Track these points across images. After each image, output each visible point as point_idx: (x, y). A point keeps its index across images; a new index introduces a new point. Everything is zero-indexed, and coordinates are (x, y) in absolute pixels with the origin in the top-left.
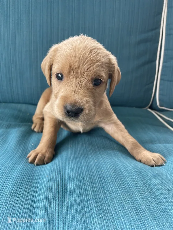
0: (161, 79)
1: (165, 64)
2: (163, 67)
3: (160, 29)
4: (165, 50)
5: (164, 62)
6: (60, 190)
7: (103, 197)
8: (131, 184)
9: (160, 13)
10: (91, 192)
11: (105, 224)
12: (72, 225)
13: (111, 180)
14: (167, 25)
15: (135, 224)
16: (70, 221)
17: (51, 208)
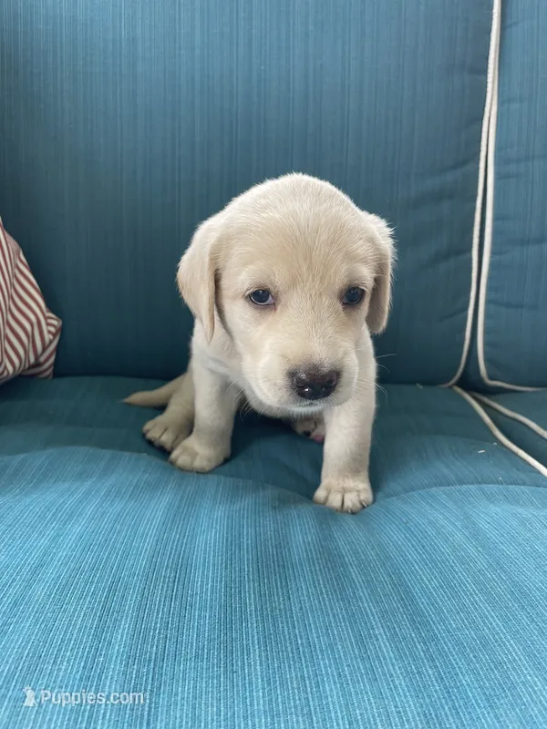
0: (488, 302)
1: (497, 257)
2: (492, 266)
3: (478, 163)
4: (496, 219)
5: (493, 253)
6: (177, 590)
9: (478, 118)
11: (276, 665)
13: (311, 570)
14: (498, 149)
15: (348, 666)
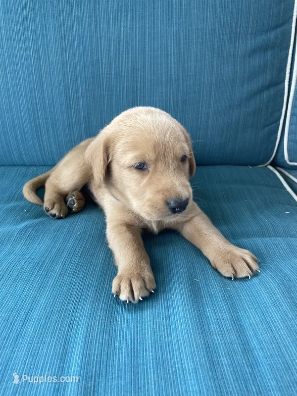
7: (167, 339)
8: (211, 319)
10: (150, 332)
12: (118, 384)
16: (115, 378)
17: (91, 356)
